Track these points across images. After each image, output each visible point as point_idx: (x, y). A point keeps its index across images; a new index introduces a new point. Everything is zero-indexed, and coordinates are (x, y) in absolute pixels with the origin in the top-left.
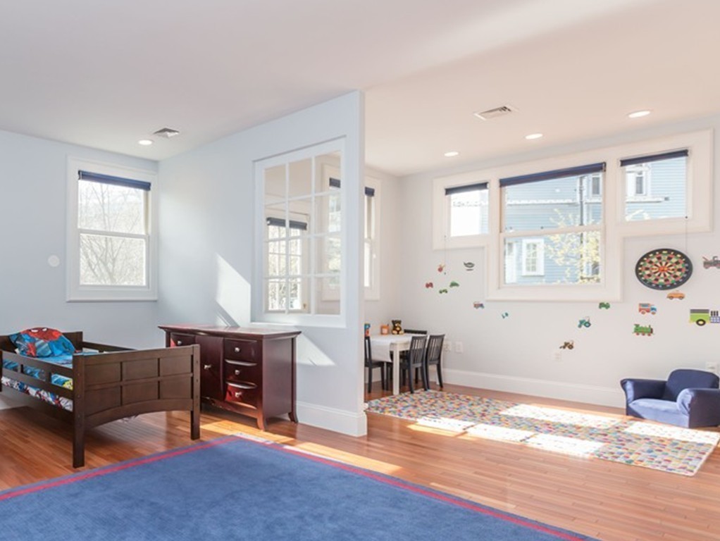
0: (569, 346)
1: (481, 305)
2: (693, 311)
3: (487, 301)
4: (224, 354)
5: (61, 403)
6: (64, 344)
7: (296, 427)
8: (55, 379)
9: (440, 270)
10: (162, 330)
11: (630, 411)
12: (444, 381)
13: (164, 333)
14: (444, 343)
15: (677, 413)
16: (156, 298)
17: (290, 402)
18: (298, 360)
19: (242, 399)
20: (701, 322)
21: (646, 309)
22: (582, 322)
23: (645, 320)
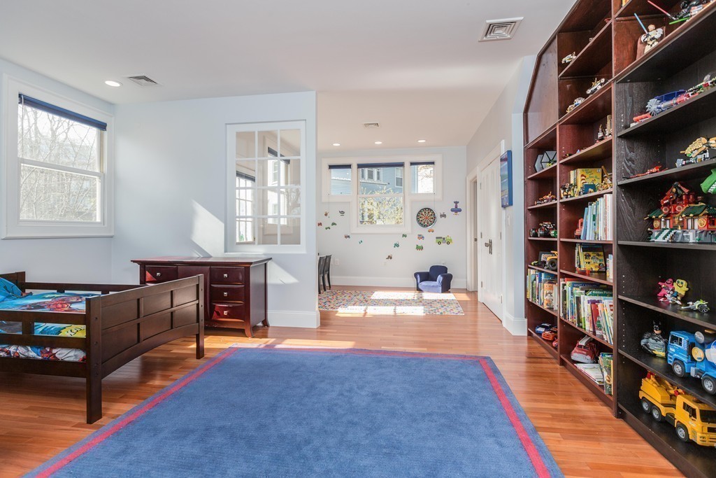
0: (390, 257)
1: (349, 237)
2: (437, 238)
3: (352, 234)
4: (210, 279)
5: (57, 355)
6: (5, 287)
7: (267, 330)
8: (41, 329)
9: (326, 215)
10: (136, 264)
11: (419, 289)
12: (331, 284)
13: (138, 266)
14: (331, 260)
15: (437, 287)
16: (112, 234)
17: (264, 312)
18: (269, 281)
19: (229, 316)
20: (439, 243)
21: (421, 237)
22: (395, 244)
23: (420, 243)
